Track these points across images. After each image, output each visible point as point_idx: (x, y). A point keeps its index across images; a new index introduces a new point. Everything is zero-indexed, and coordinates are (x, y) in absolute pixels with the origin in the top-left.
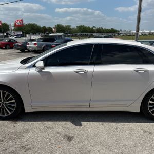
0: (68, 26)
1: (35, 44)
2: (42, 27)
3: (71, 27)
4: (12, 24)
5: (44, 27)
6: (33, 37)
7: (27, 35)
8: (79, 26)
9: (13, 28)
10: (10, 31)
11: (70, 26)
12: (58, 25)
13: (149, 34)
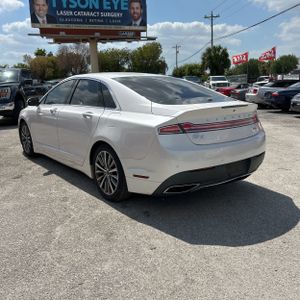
1: (255, 91)
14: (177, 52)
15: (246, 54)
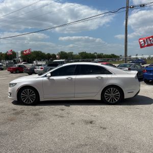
1: (42, 68)
2: (46, 54)
3: (74, 54)
4: (19, 52)
5: (49, 54)
6: (39, 63)
7: (34, 62)
8: (81, 53)
9: (20, 55)
10: (17, 58)
11: (72, 53)
12: (61, 52)
13: (149, 58)
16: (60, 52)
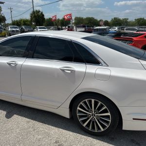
0: (125, 19)
8: (138, 19)
9: (73, 22)
11: (128, 19)
14: (11, 12)
15: (56, 16)
16: (113, 18)
